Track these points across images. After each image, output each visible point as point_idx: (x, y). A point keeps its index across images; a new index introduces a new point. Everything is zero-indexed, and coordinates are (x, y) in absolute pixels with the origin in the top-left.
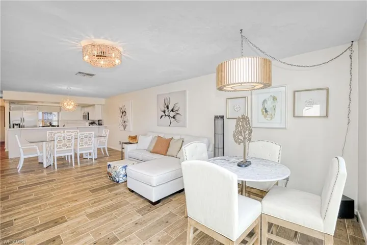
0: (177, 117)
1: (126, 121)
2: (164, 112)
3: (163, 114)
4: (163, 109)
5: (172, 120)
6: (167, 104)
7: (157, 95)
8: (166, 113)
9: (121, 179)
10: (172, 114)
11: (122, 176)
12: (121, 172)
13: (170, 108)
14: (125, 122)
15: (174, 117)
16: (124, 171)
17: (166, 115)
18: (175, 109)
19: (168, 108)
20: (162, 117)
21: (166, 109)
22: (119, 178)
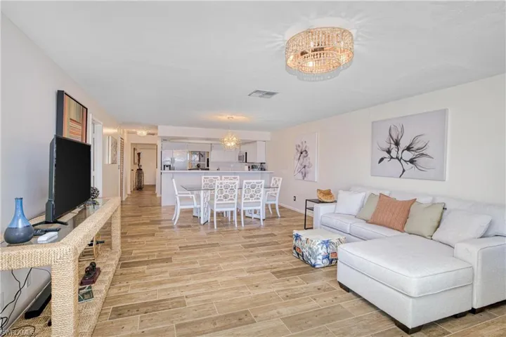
0: (420, 161)
1: (307, 165)
2: (389, 152)
3: (386, 155)
4: (386, 146)
5: (408, 166)
6: (395, 137)
7: (373, 123)
8: (394, 154)
9: (319, 262)
10: (408, 155)
11: (320, 257)
12: (320, 251)
13: (404, 144)
14: (305, 167)
15: (412, 161)
16: (325, 250)
17: (392, 158)
18: (415, 147)
19: (397, 144)
20: (382, 160)
21: (393, 146)
22: (315, 259)
